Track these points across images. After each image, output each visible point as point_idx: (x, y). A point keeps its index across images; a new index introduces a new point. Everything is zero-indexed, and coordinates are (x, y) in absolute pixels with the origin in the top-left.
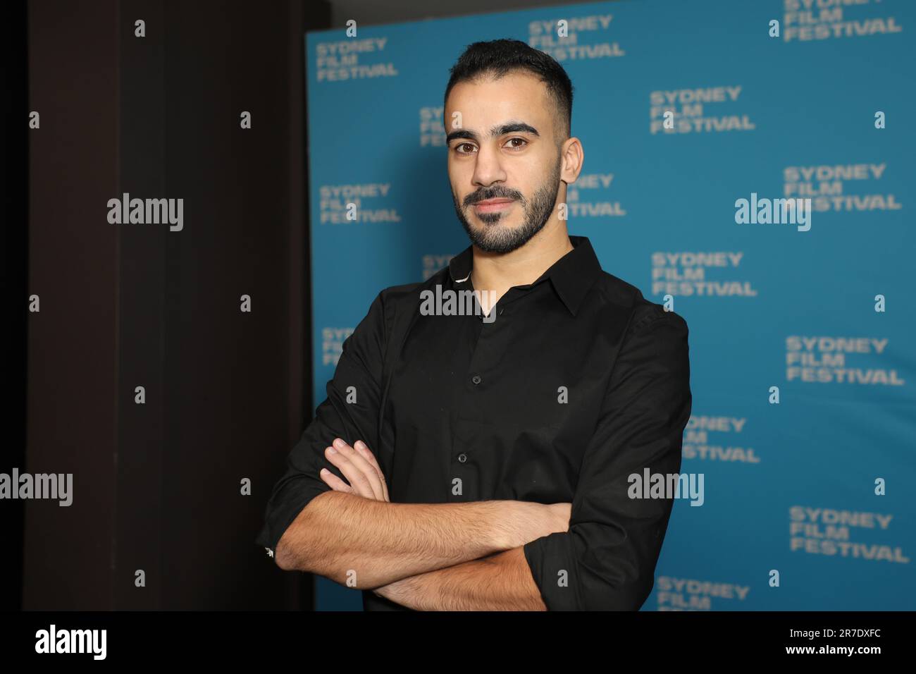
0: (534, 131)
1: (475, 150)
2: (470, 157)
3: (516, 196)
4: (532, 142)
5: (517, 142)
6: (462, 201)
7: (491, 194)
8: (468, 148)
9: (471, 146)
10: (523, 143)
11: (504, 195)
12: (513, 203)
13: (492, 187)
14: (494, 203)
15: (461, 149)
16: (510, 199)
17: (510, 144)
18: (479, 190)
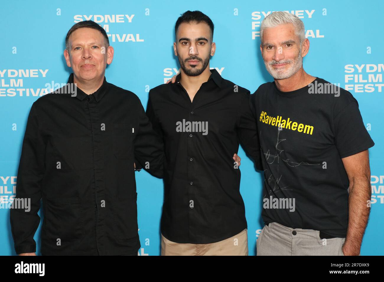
0: (206, 40)
1: (188, 44)
2: (187, 47)
3: (200, 60)
4: (206, 43)
5: (201, 43)
6: (184, 60)
7: (194, 58)
8: (186, 43)
9: (187, 43)
10: (203, 44)
11: (197, 59)
12: (199, 62)
13: (194, 56)
14: (194, 62)
15: (184, 44)
16: (199, 61)
17: (199, 44)
18: (191, 57)
